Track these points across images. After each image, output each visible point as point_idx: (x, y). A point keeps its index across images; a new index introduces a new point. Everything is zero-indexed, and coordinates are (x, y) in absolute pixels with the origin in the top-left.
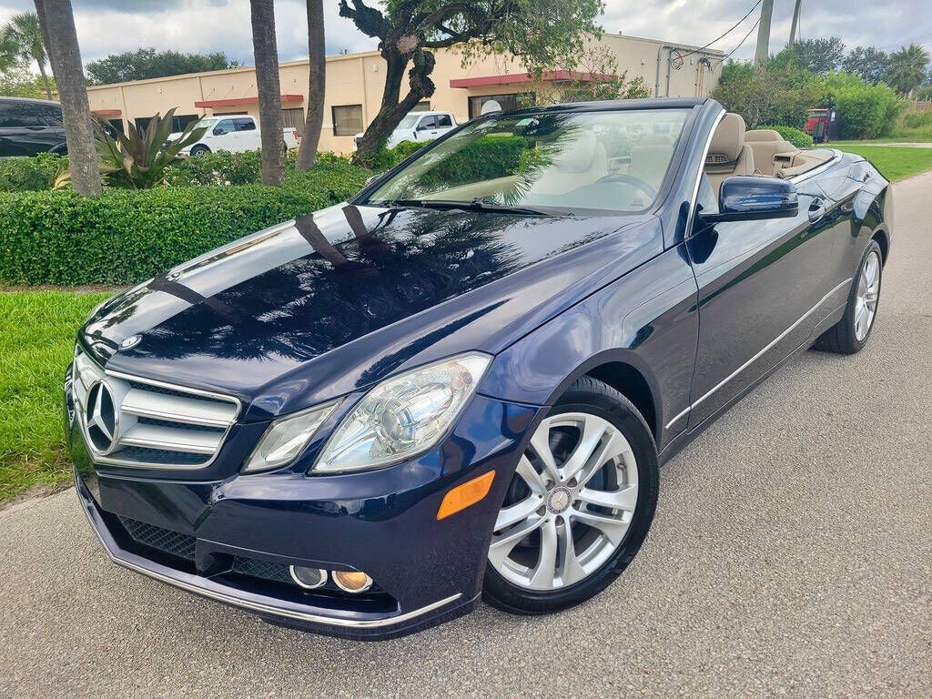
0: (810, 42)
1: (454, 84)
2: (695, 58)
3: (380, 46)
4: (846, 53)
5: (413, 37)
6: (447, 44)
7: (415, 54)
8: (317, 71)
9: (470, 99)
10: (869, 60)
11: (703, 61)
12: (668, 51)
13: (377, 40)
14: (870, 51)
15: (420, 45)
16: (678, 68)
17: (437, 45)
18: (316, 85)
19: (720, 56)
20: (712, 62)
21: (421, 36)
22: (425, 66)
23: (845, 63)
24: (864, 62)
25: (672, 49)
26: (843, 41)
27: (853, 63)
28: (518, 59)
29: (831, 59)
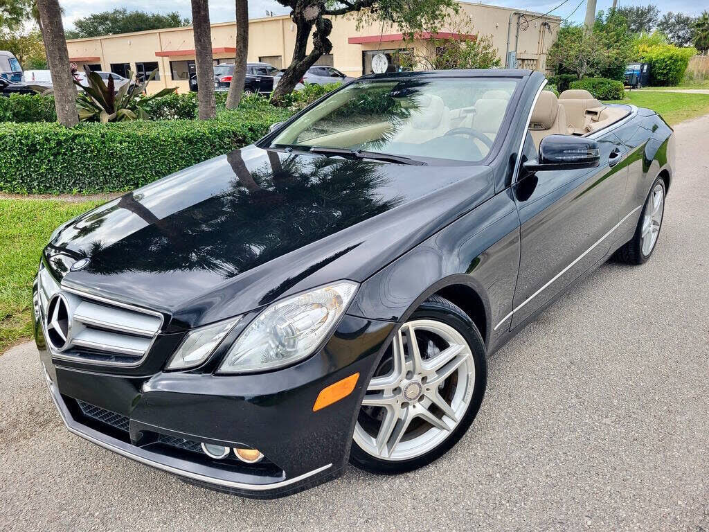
0: (632, 9)
1: (353, 41)
2: (538, 22)
3: (292, 13)
4: (660, 18)
5: (315, 7)
6: (342, 12)
7: (317, 20)
8: (242, 33)
9: (364, 53)
10: (678, 22)
11: (545, 24)
12: (517, 17)
13: (289, 9)
14: (679, 16)
15: (321, 14)
16: (525, 30)
17: (336, 13)
18: (241, 45)
19: (558, 20)
20: (552, 25)
21: (322, 6)
22: (326, 29)
23: (659, 25)
24: (674, 25)
25: (519, 15)
26: (658, 8)
27: (665, 25)
28: (396, 25)
29: (648, 22)
